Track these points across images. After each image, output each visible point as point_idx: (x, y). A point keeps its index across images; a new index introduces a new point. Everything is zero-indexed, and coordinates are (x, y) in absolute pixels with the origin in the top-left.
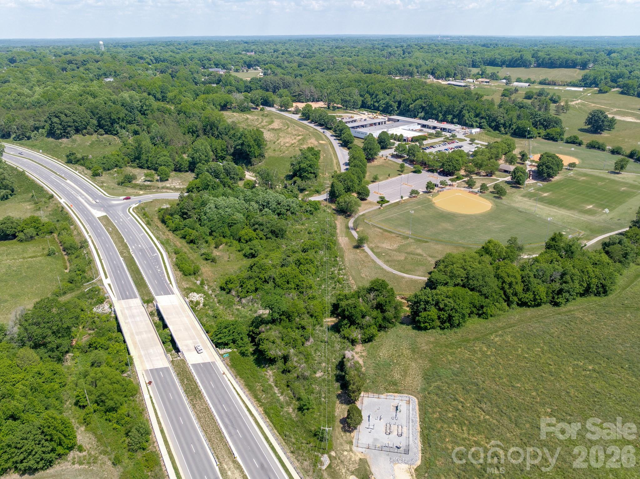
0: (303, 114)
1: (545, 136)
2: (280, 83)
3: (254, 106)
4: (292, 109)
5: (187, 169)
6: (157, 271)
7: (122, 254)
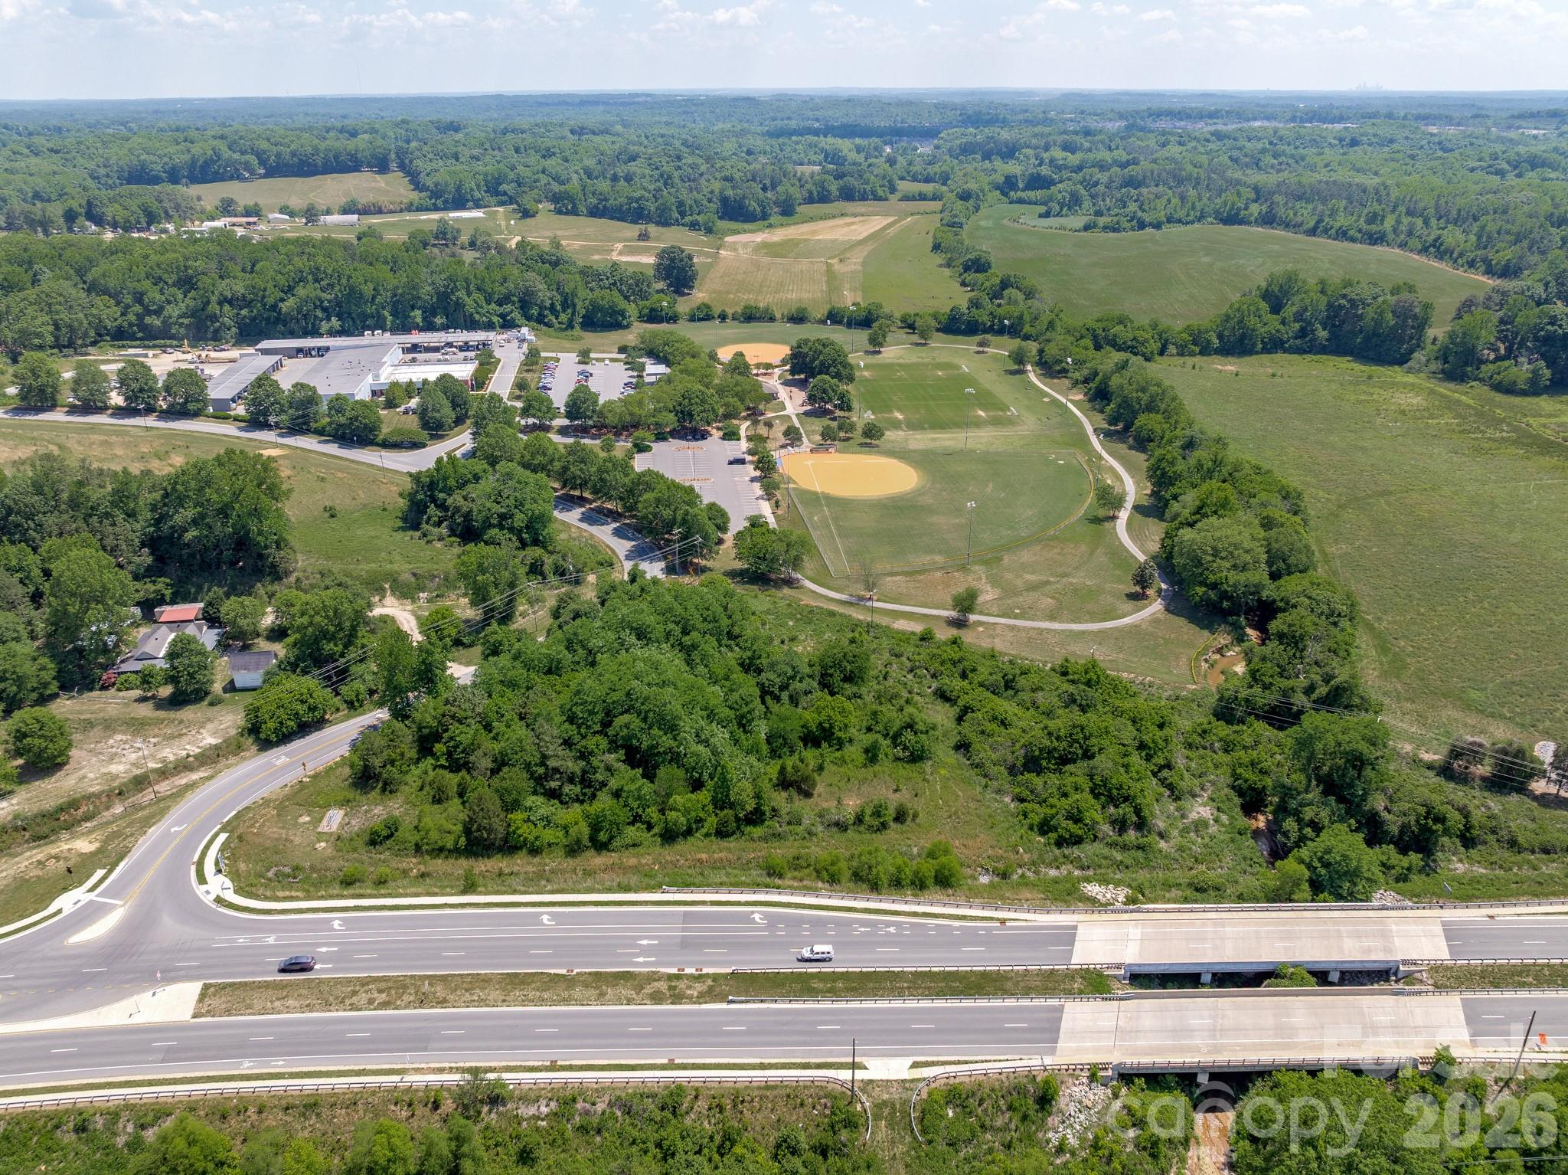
5: (54, 688)
6: (889, 934)
7: (677, 998)
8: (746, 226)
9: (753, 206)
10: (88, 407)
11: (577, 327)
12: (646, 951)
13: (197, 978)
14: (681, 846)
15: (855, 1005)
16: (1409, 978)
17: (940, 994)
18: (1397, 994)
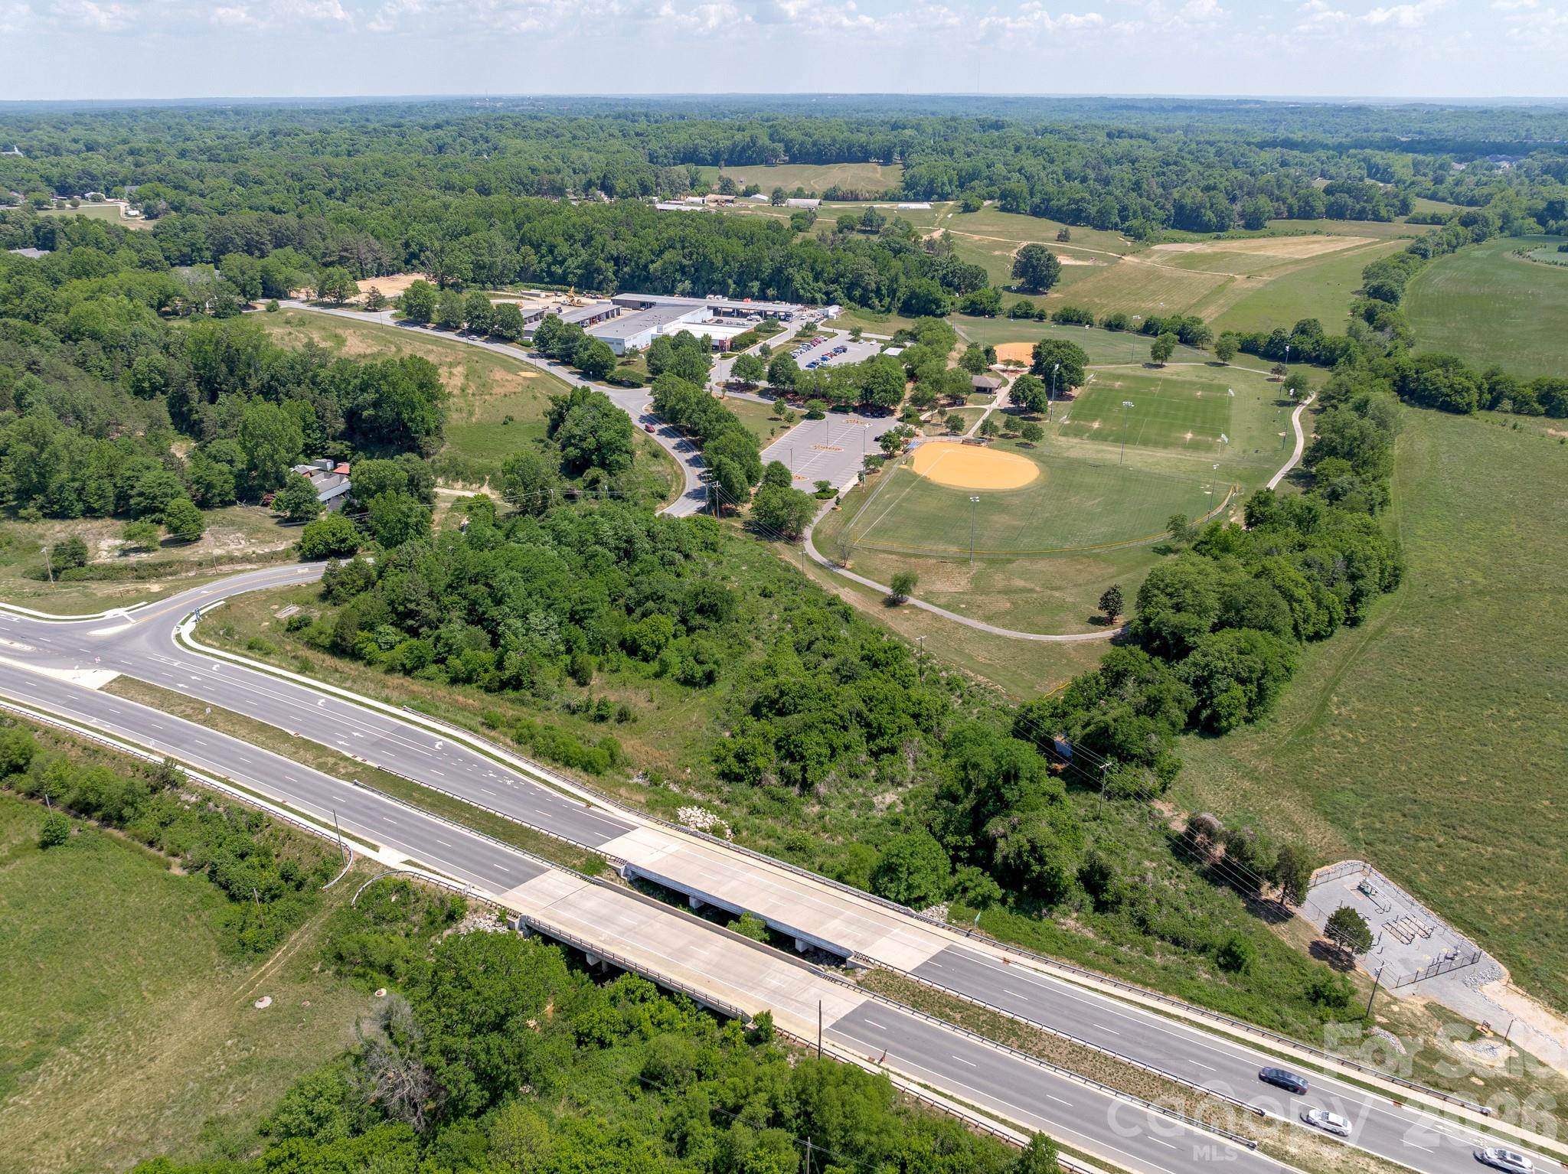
0: (409, 310)
1: (965, 308)
2: (264, 231)
3: (241, 300)
4: (362, 298)
5: (232, 497)
6: (505, 785)
7: (332, 770)
8: (1196, 236)
9: (1209, 215)
10: (445, 326)
11: (895, 312)
12: (352, 740)
13: (118, 670)
14: (458, 689)
15: (431, 818)
16: (851, 970)
17: (494, 835)
18: (814, 973)
